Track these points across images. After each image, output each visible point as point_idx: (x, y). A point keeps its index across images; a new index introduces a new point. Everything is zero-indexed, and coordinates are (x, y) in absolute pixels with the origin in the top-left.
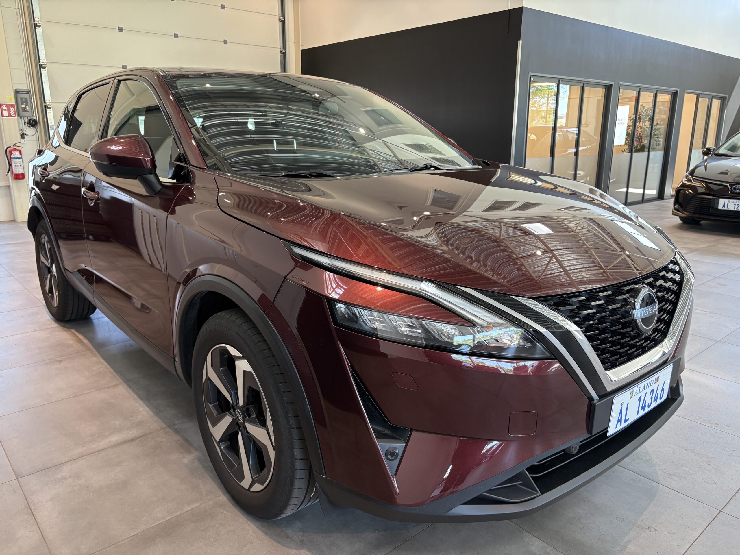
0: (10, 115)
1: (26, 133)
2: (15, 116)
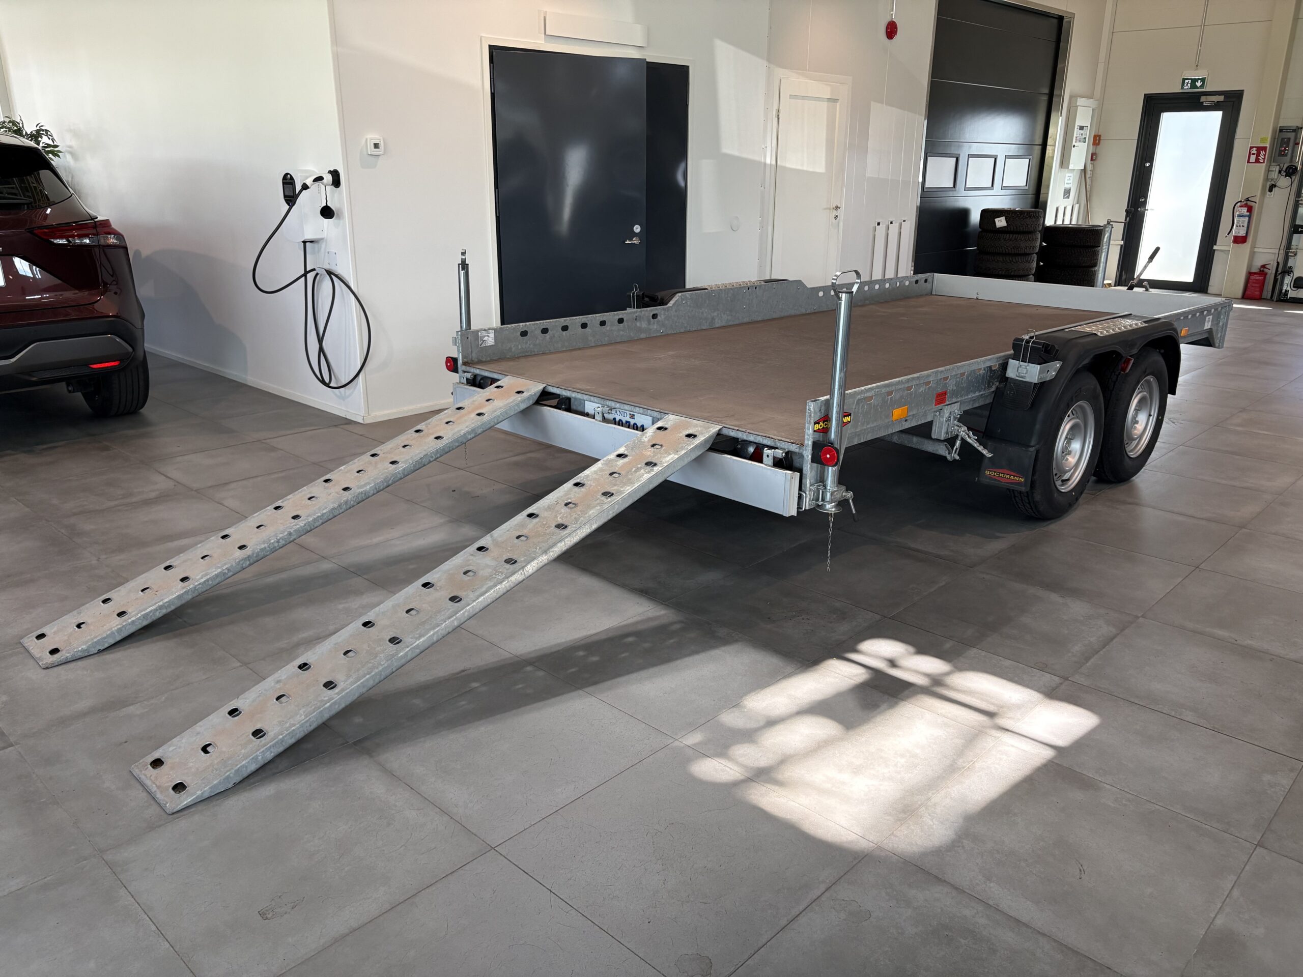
0: (1257, 161)
1: (1277, 185)
2: (1264, 162)
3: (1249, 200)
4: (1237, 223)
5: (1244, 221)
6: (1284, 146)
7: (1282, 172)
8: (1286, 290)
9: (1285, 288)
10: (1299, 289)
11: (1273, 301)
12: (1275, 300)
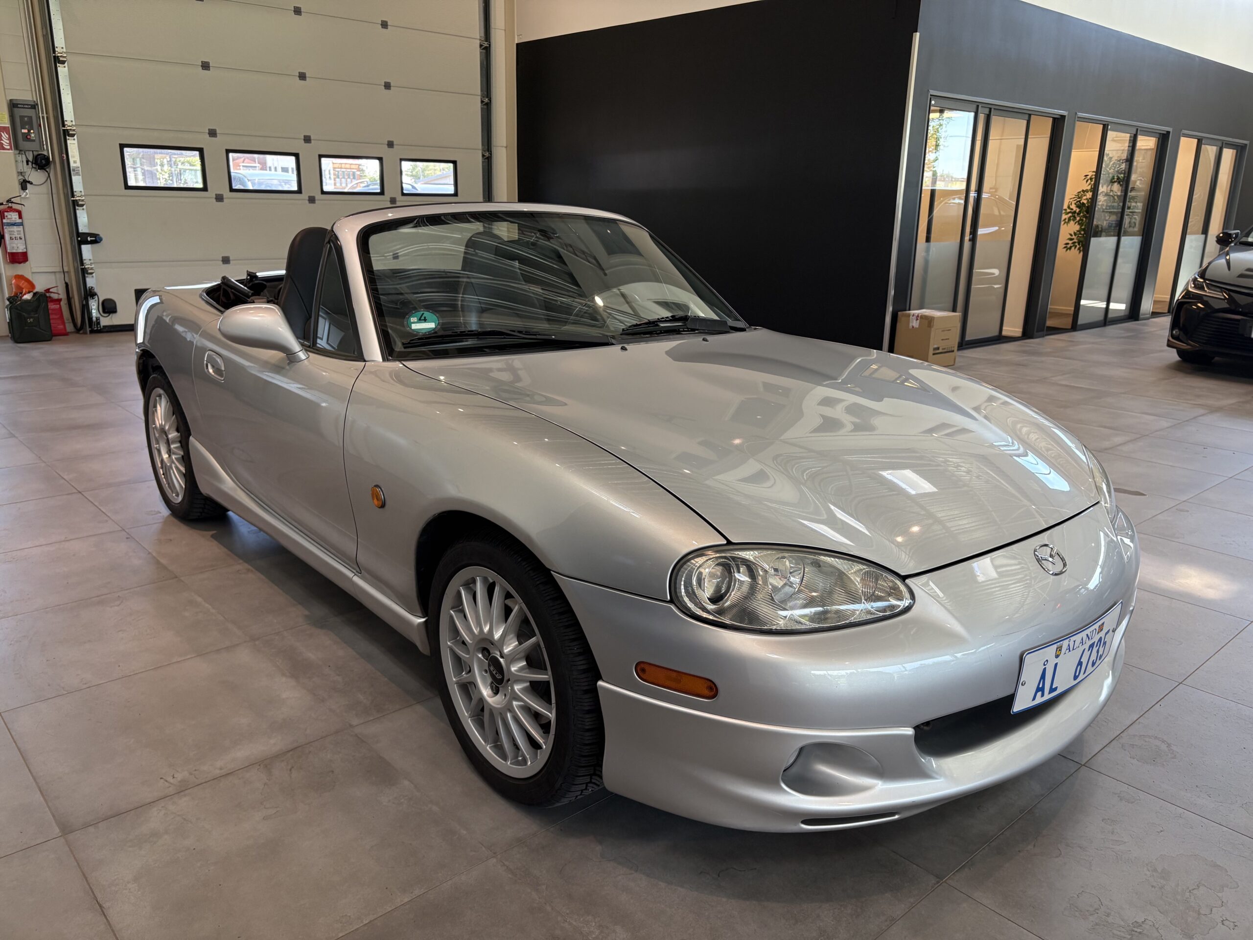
1: (30, 179)
2: (11, 149)
3: (12, 202)
4: (10, 234)
5: (20, 231)
6: (27, 127)
7: (30, 163)
8: (97, 318)
9: (94, 313)
10: (111, 315)
11: (85, 333)
12: (88, 332)
